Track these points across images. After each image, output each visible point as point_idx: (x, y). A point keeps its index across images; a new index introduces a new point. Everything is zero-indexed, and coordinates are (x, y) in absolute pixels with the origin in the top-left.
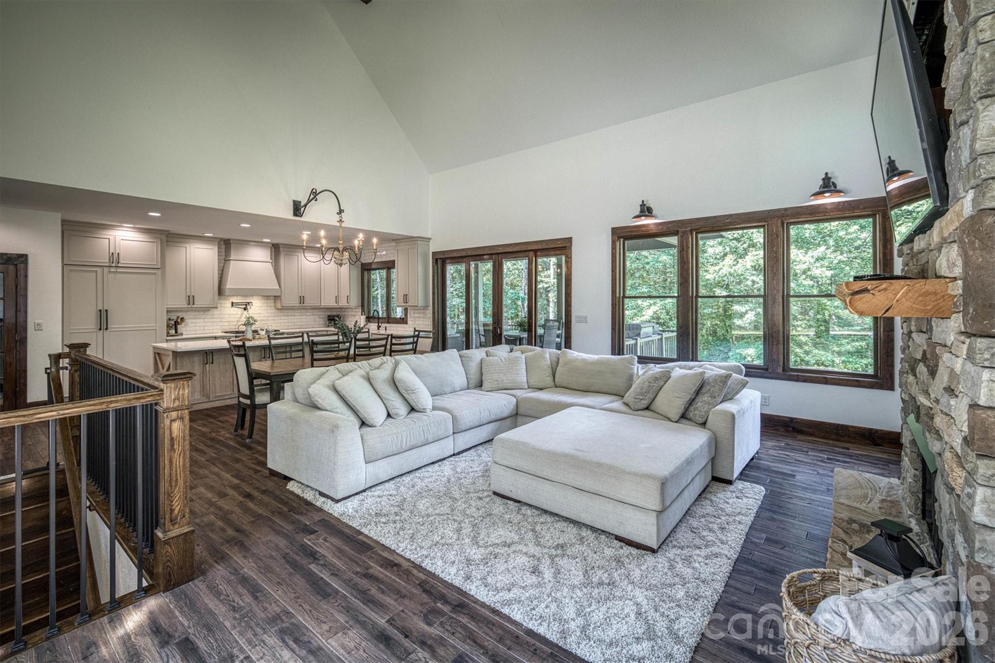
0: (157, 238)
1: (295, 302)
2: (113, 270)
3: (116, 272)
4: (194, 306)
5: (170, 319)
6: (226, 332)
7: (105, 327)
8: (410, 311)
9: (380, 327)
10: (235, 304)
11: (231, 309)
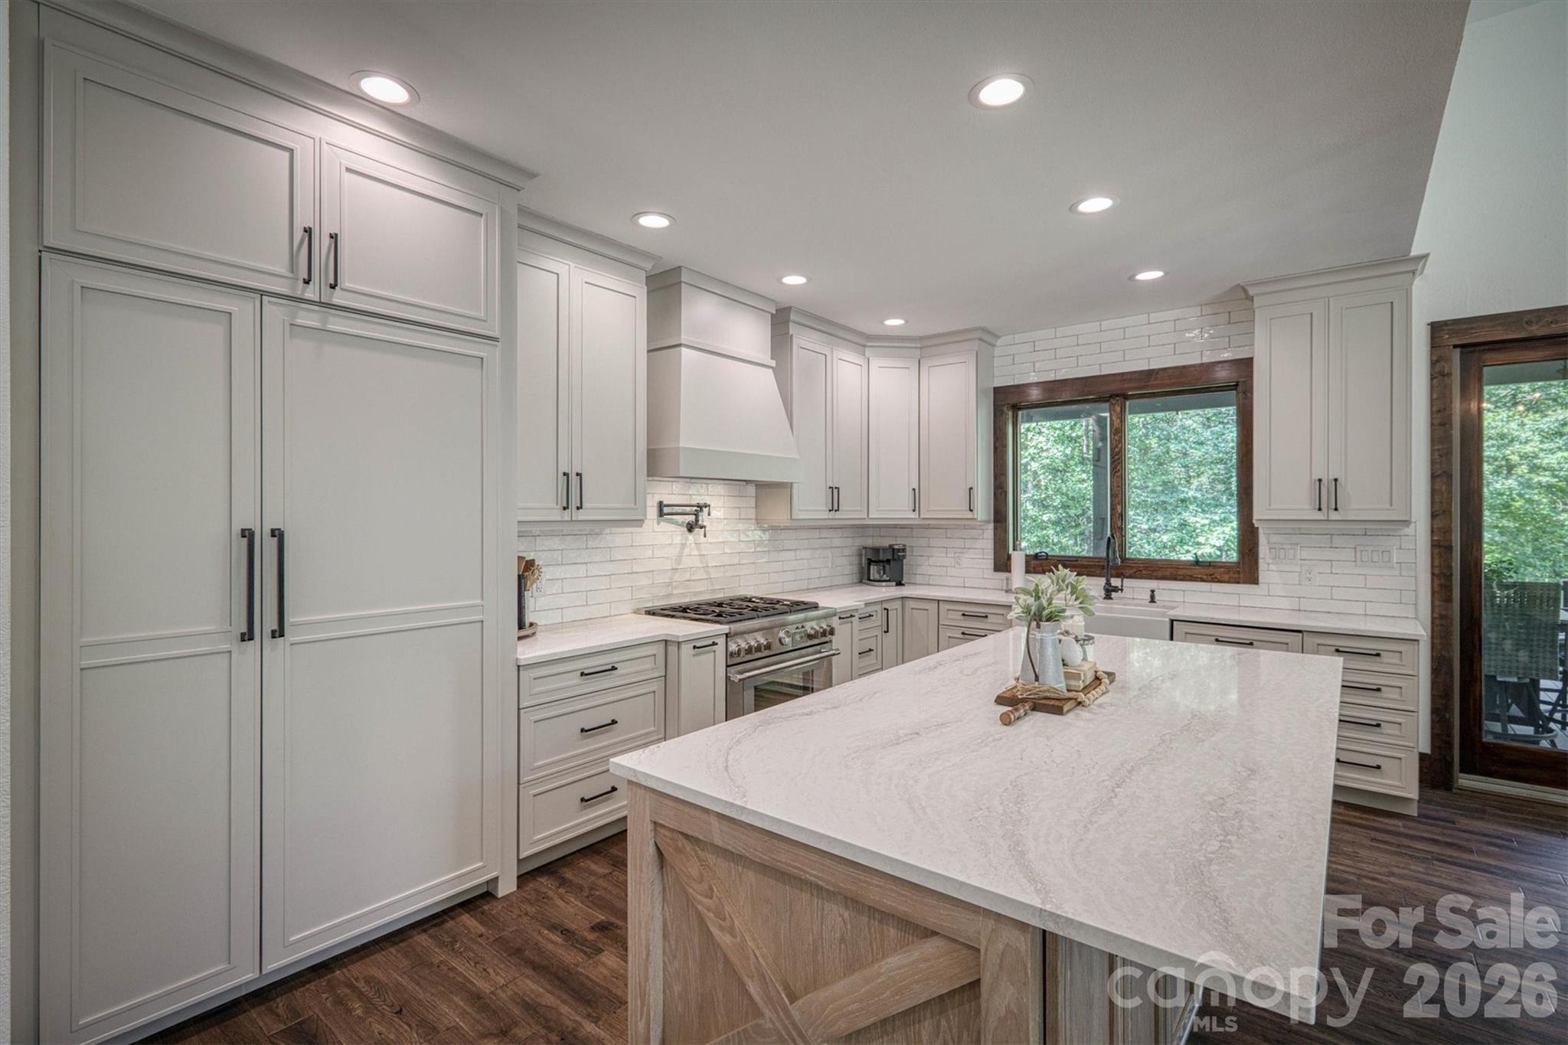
1: (820, 508)
2: (308, 318)
3: (325, 334)
4: (580, 515)
7: (271, 623)
8: (1275, 539)
9: (1116, 589)
10: (666, 510)
11: (657, 528)
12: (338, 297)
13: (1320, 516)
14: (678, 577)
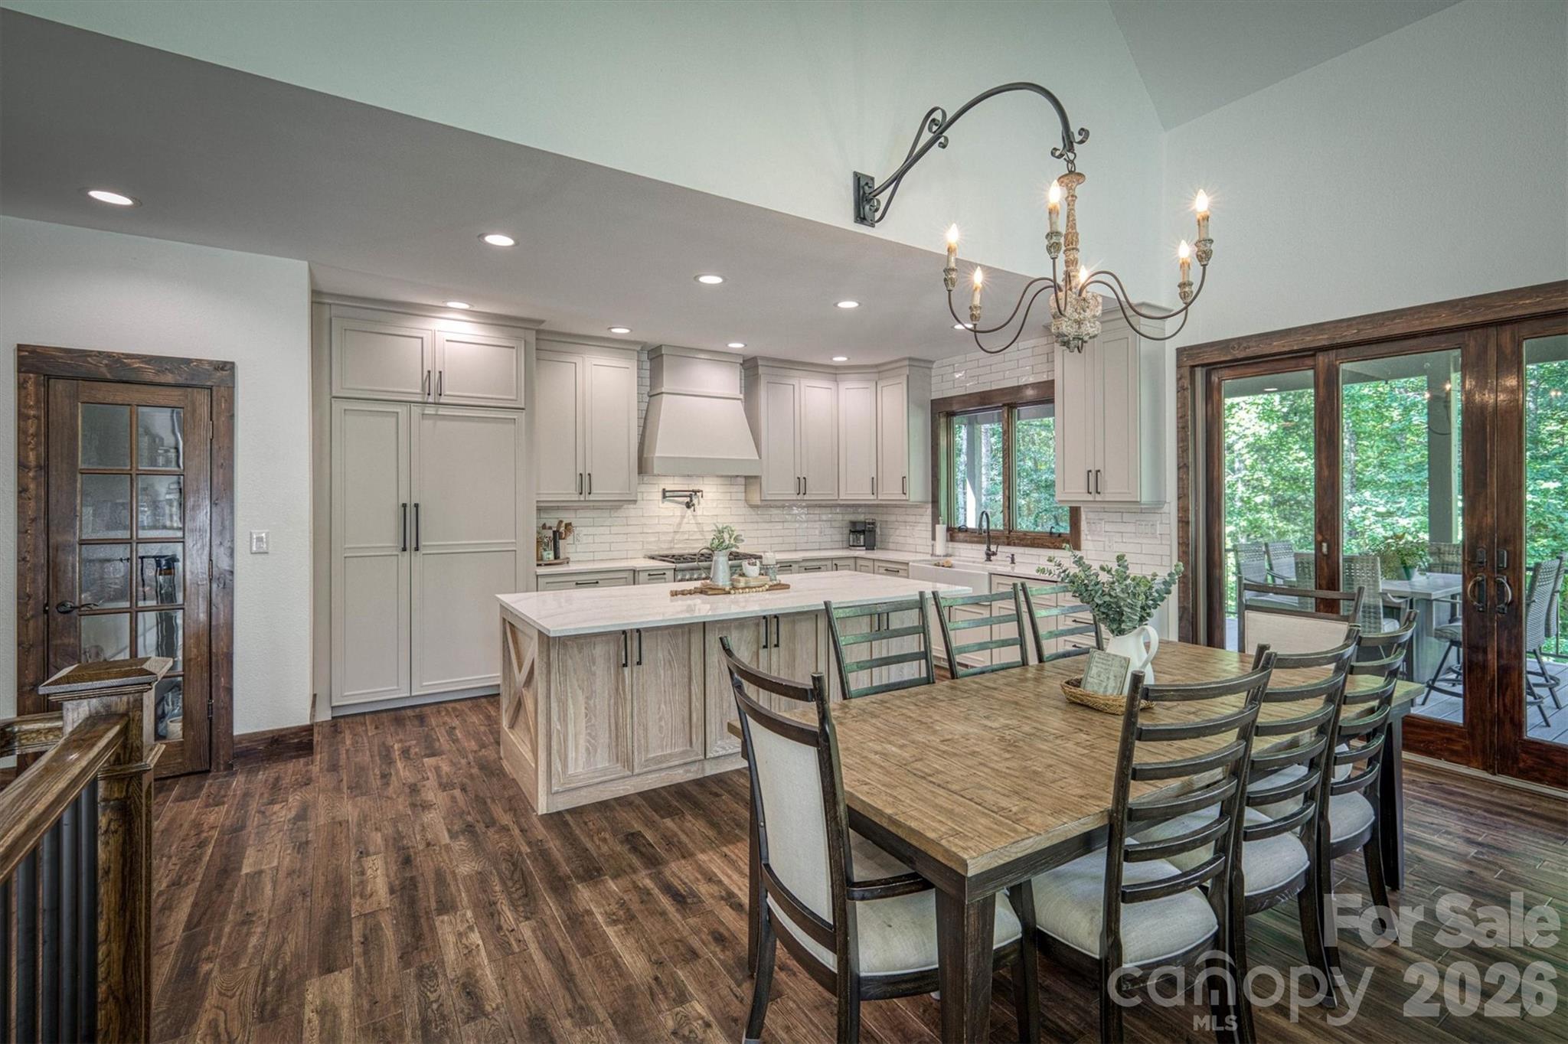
0: (517, 338)
1: (789, 492)
2: (430, 410)
3: (437, 417)
4: (591, 497)
5: (544, 527)
6: (652, 558)
7: (414, 545)
8: (1091, 515)
9: (994, 554)
10: (667, 494)
11: (661, 505)
12: (443, 400)
13: (1090, 498)
14: (677, 537)
